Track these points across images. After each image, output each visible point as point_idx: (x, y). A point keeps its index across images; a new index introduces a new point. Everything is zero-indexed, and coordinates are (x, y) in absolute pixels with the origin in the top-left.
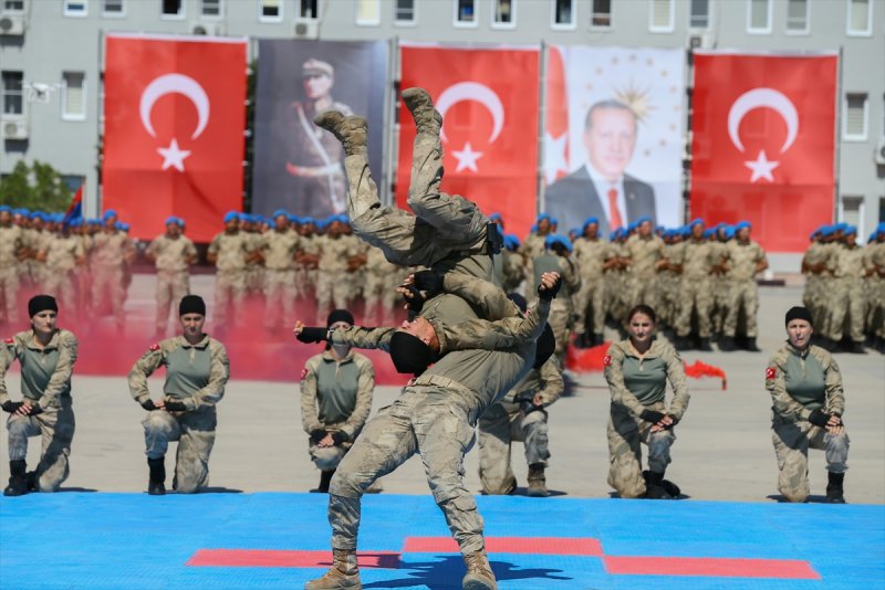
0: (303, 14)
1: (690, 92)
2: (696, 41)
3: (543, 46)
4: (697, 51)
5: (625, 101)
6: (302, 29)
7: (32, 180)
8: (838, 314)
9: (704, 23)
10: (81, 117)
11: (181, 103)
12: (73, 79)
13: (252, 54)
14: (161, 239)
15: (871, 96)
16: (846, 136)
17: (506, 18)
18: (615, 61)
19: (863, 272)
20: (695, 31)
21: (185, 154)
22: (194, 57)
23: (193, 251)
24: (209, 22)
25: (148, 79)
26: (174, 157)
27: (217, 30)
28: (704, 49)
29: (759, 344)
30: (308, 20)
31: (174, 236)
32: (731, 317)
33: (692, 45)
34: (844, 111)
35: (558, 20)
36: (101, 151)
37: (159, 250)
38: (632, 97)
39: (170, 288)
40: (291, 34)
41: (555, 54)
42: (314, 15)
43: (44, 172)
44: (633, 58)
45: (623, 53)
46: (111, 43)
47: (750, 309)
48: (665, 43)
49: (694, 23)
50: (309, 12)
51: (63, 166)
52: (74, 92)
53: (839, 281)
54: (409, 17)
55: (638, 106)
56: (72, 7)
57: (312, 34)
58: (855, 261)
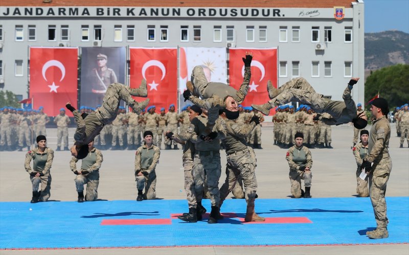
0: (96, 39)
1: (228, 62)
2: (229, 45)
3: (178, 47)
4: (230, 48)
5: (207, 66)
6: (96, 43)
7: (6, 97)
8: (288, 135)
9: (232, 39)
10: (22, 75)
11: (56, 69)
12: (19, 62)
13: (80, 53)
14: (59, 116)
15: (288, 62)
16: (280, 76)
17: (165, 38)
18: (203, 52)
19: (296, 121)
20: (229, 42)
21: (57, 87)
22: (60, 54)
23: (69, 120)
24: (64, 42)
25: (44, 62)
26: (54, 88)
27: (67, 45)
28: (232, 48)
29: (262, 146)
30: (98, 41)
31: (63, 115)
32: (252, 137)
33: (228, 46)
34: (279, 68)
35: (183, 39)
36: (29, 87)
37: (58, 120)
38: (209, 64)
39: (62, 132)
40: (92, 45)
41: (182, 50)
42: (100, 39)
43: (10, 94)
44: (209, 51)
45: (206, 49)
46: (32, 49)
47: (259, 134)
48: (219, 46)
49: (228, 39)
50: (98, 38)
51: (16, 92)
52: (19, 67)
53: (288, 124)
54: (132, 39)
55: (210, 67)
56: (18, 38)
57: (99, 45)
58: (293, 117)
